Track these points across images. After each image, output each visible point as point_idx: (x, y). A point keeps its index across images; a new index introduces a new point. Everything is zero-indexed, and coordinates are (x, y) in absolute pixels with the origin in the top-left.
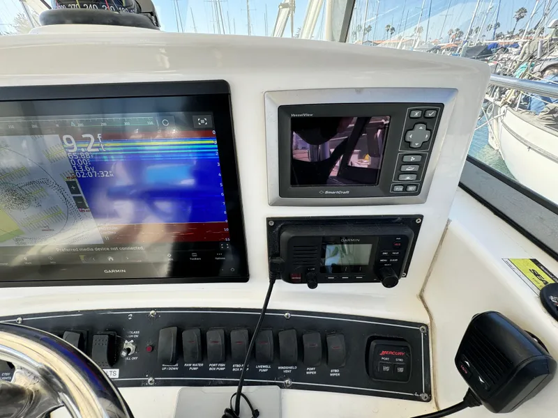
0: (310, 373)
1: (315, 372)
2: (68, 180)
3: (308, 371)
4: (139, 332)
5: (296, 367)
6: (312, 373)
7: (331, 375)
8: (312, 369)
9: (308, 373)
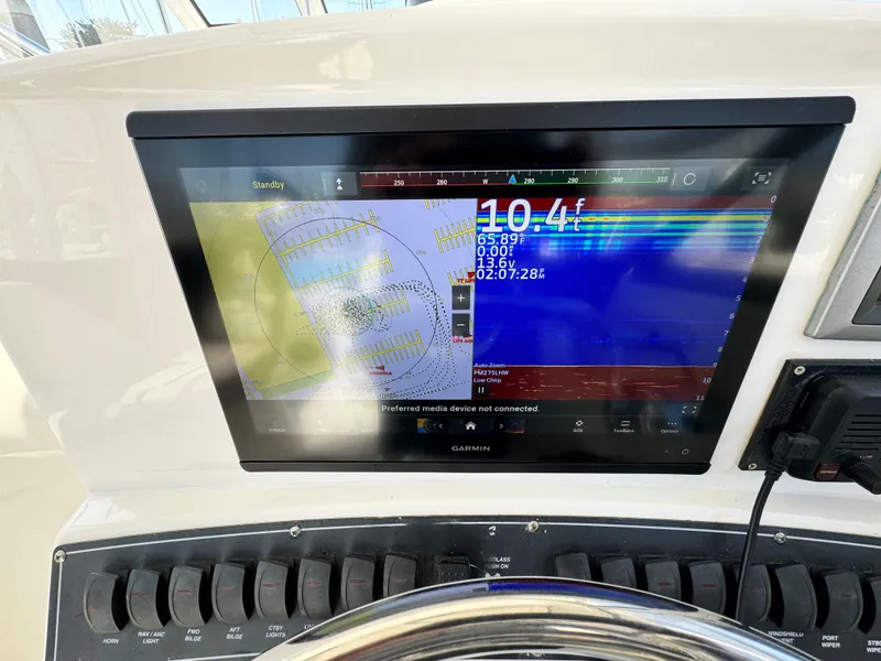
0: (829, 645)
1: (838, 645)
2: (458, 284)
3: (826, 641)
4: (509, 560)
5: (801, 635)
6: (833, 645)
7: (869, 650)
8: (832, 638)
9: (824, 645)
